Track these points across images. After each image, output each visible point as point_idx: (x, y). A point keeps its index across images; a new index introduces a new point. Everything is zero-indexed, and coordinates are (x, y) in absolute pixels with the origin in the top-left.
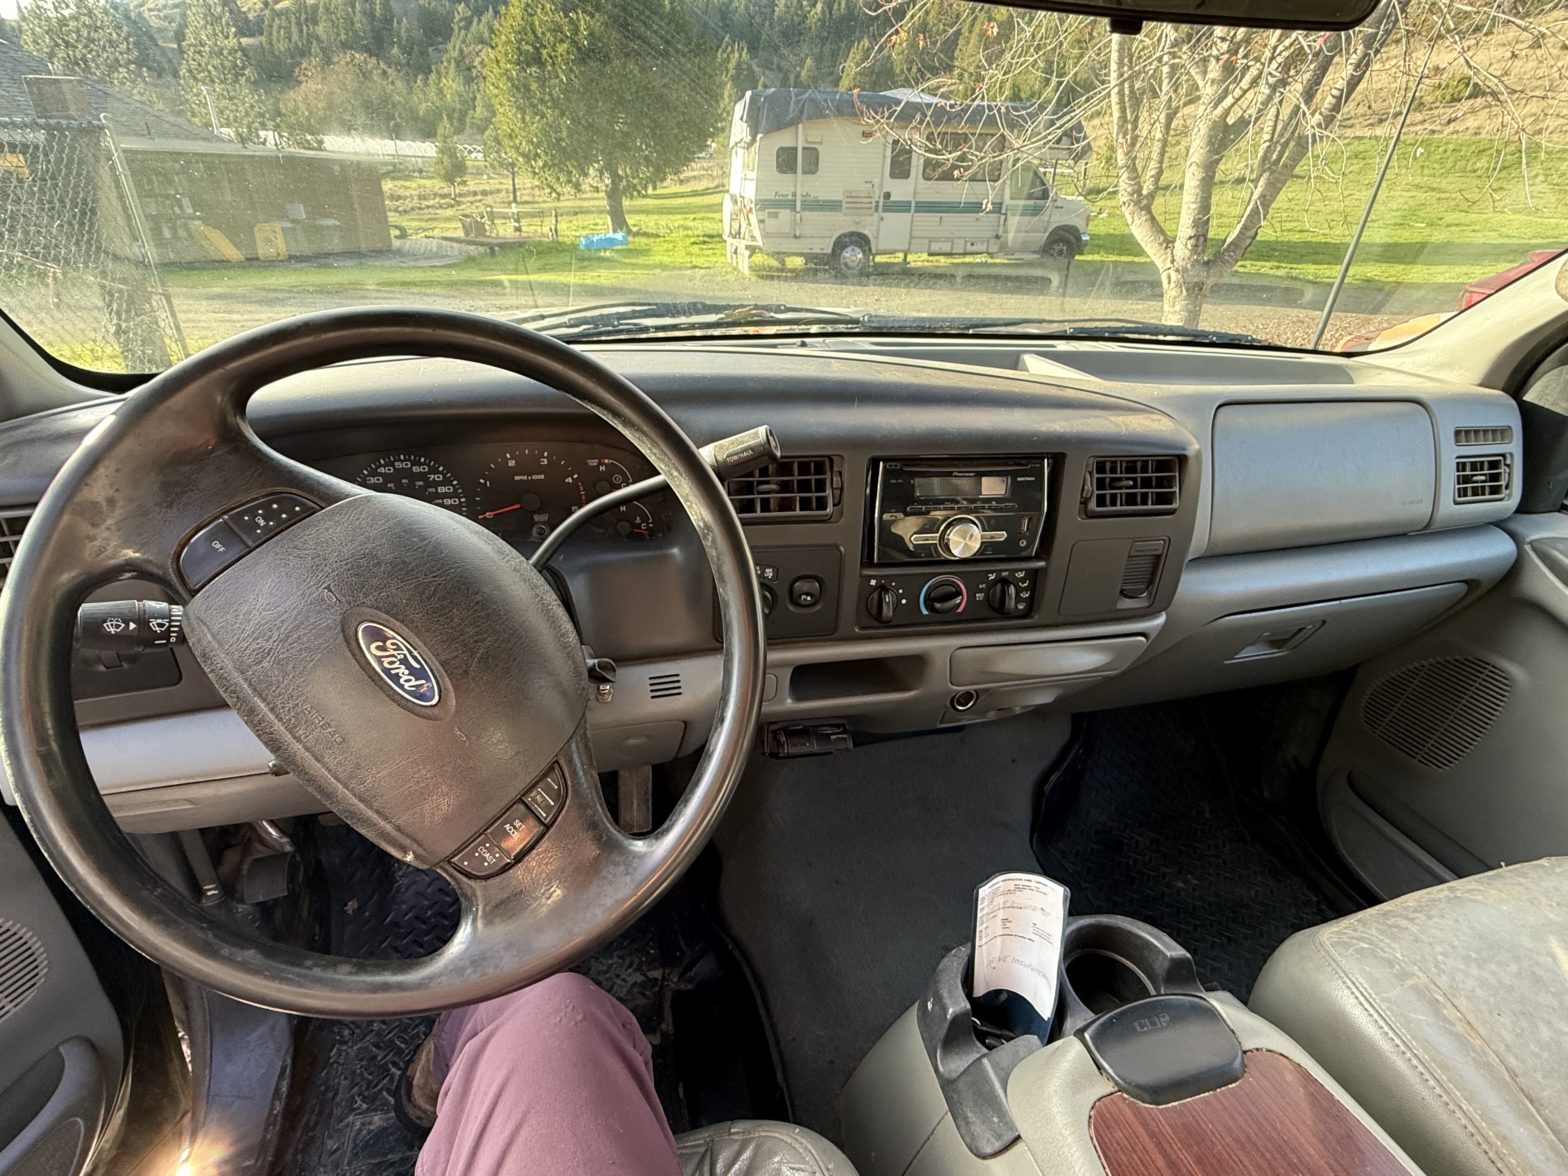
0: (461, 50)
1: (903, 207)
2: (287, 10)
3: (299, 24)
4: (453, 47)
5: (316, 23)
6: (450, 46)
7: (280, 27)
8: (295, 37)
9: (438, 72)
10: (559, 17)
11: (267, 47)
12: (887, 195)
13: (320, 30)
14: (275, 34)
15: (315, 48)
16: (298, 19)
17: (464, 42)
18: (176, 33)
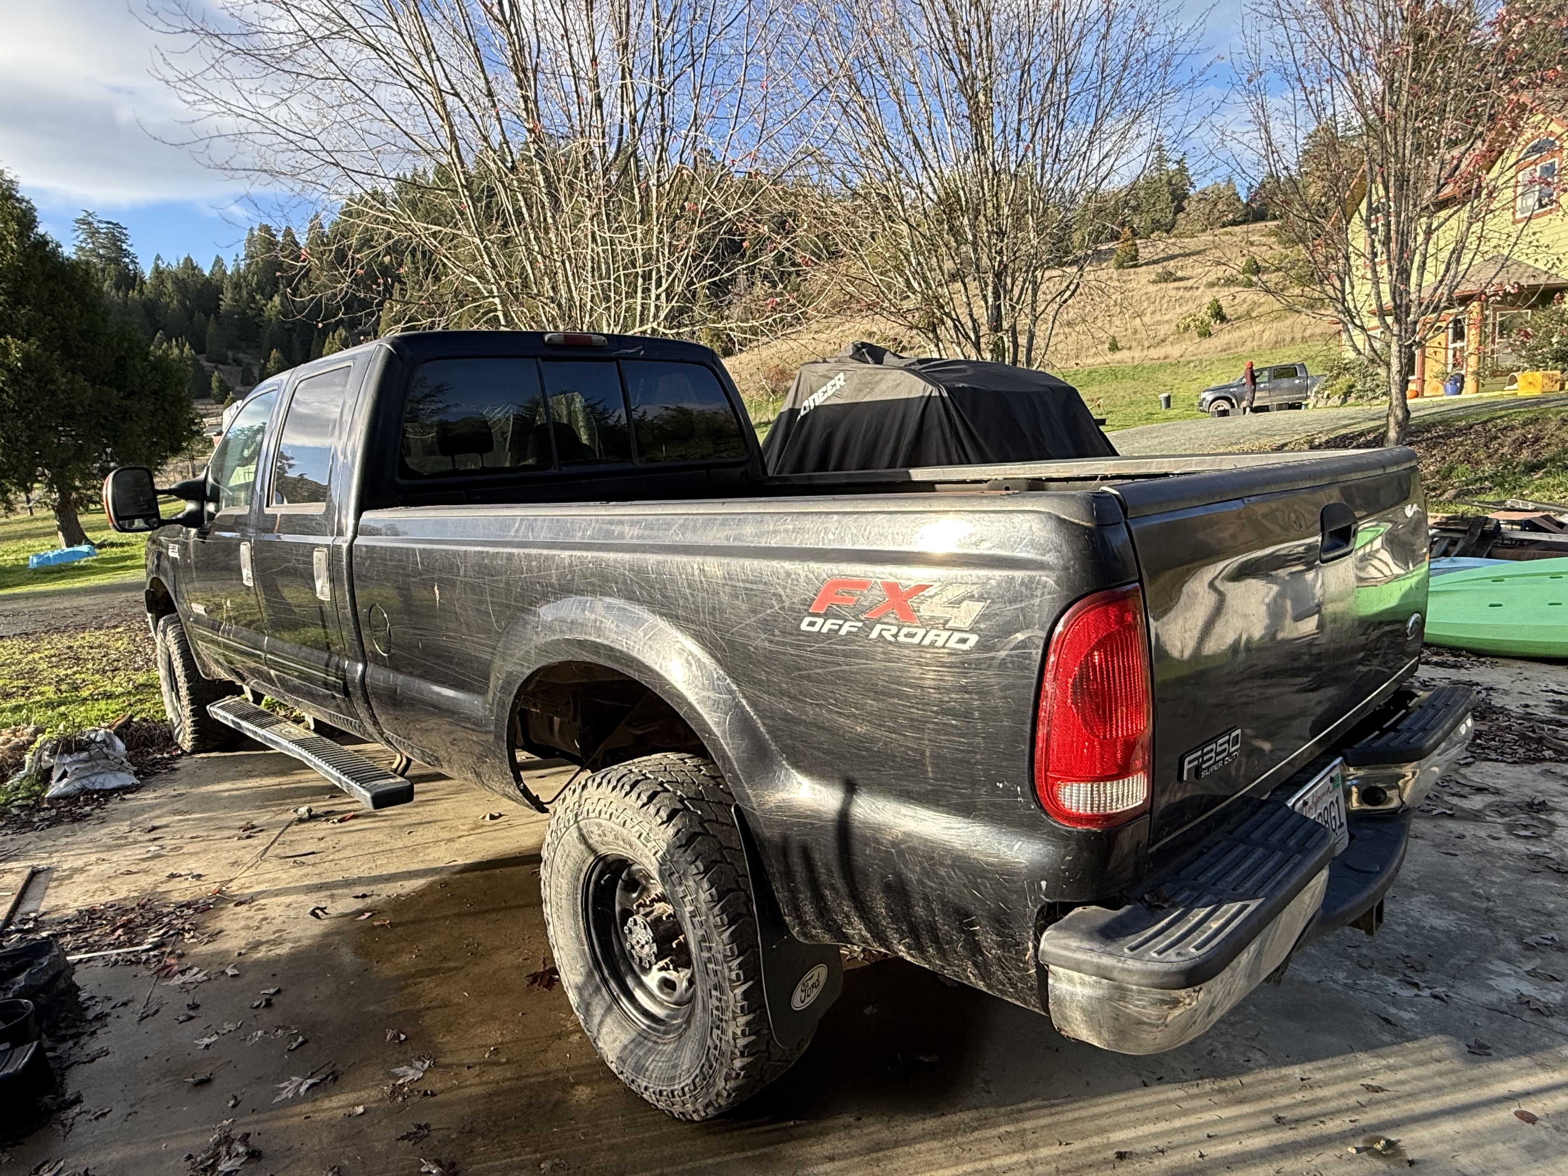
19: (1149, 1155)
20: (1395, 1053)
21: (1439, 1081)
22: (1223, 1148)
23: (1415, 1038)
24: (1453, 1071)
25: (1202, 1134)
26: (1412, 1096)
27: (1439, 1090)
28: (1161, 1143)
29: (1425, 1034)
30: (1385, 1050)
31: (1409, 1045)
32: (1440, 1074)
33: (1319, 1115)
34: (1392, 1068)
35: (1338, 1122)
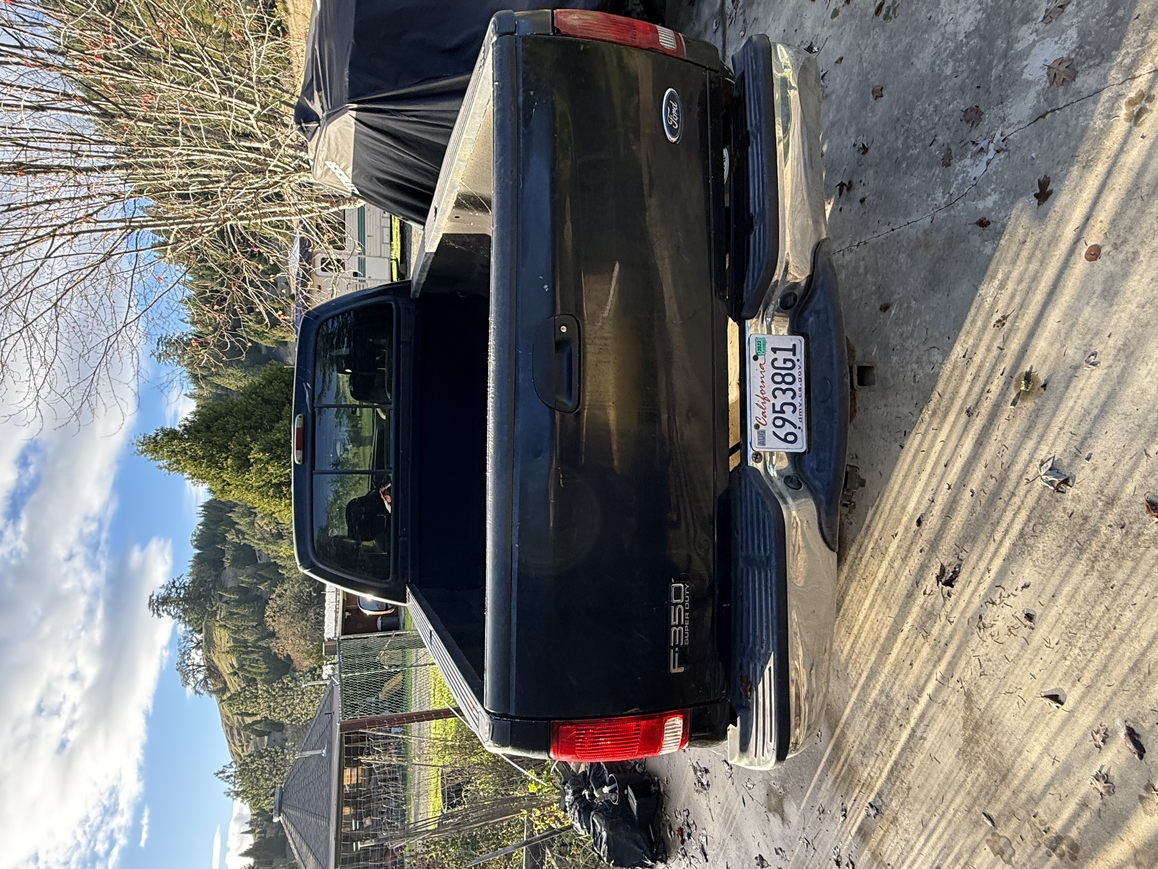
0: (259, 540)
1: (362, 264)
2: (237, 659)
3: (248, 653)
4: (258, 546)
5: (246, 641)
6: (257, 547)
7: (250, 666)
8: (255, 656)
9: (275, 558)
10: (253, 469)
11: (263, 677)
12: (355, 274)
13: (251, 639)
14: (254, 670)
15: (263, 644)
16: (244, 653)
17: (253, 537)
18: (258, 736)
19: (929, 509)
20: (999, 264)
21: (1033, 267)
22: (955, 470)
24: (1036, 245)
25: (941, 468)
26: (1022, 306)
27: (1035, 279)
28: (928, 496)
31: (1003, 242)
32: (1030, 258)
33: (983, 390)
34: (1001, 285)
35: (996, 382)
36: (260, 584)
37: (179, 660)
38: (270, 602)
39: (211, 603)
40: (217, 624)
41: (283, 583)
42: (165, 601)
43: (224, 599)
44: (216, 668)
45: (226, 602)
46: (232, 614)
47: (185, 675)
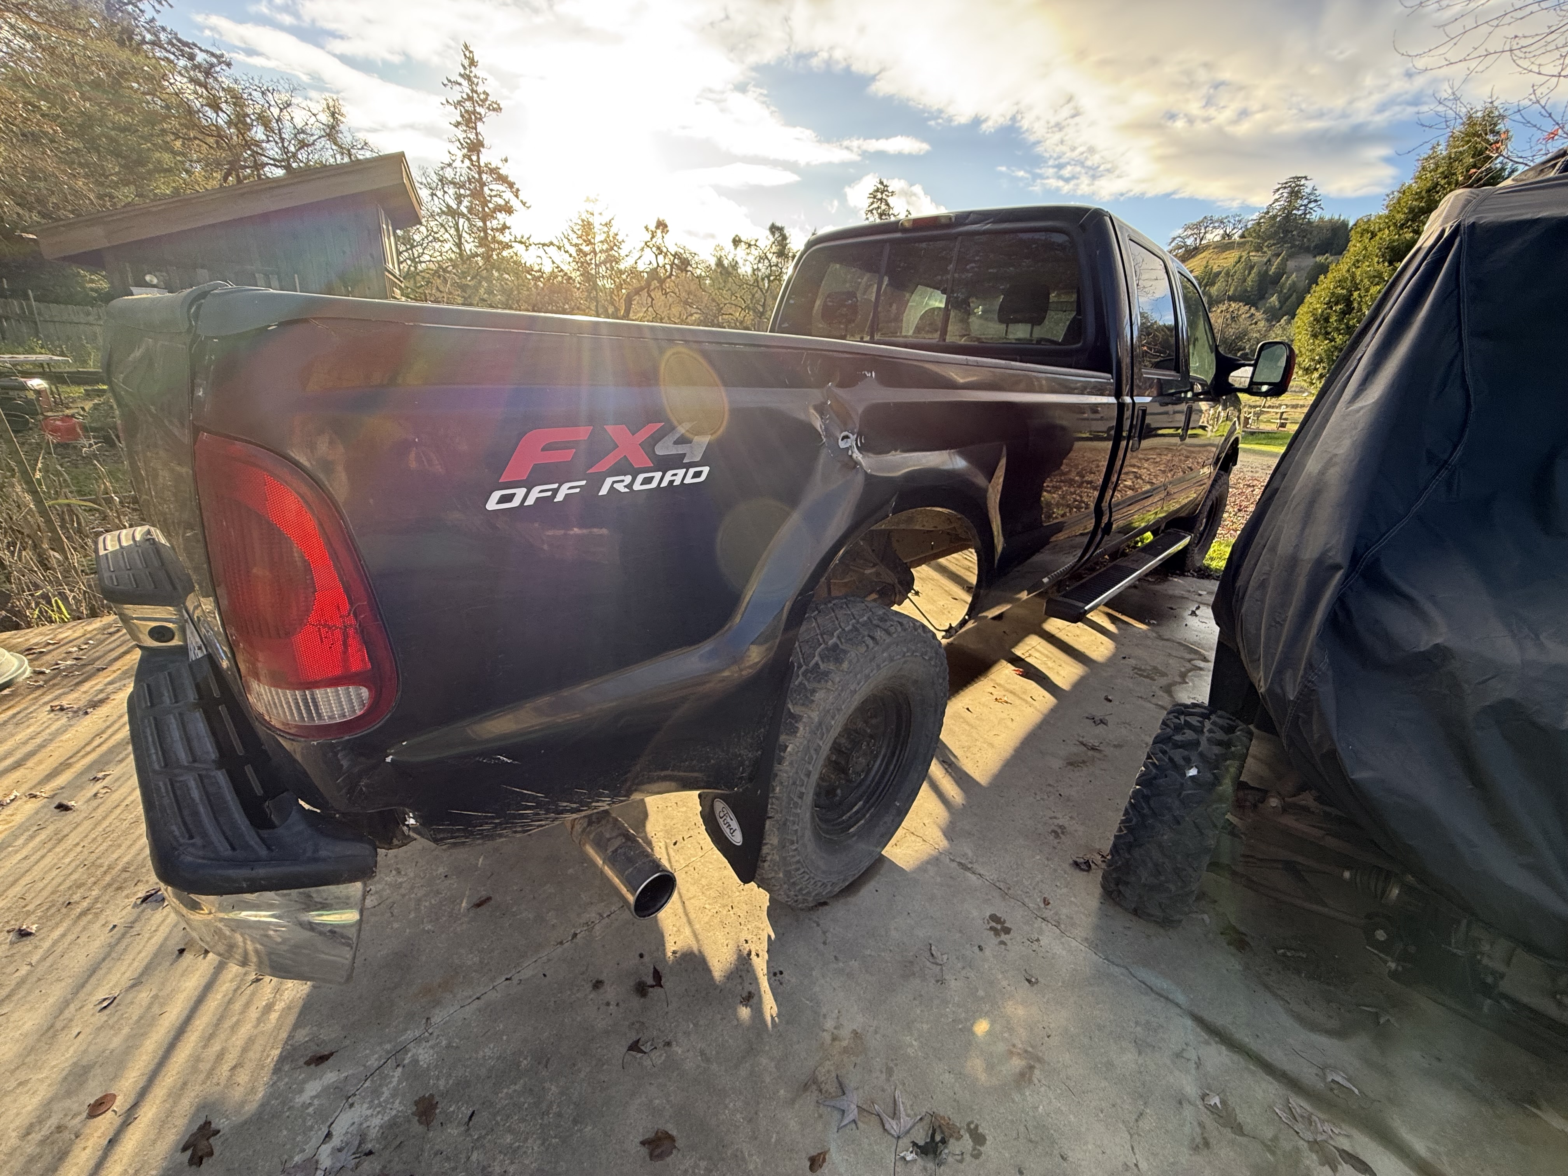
20: (279, 1027)
21: (216, 1047)
23: (277, 1070)
24: (210, 1073)
27: (208, 1039)
29: (274, 1092)
30: (291, 1019)
31: (276, 1053)
32: (220, 1056)
34: (269, 1008)
36: (1279, 297)
37: (1215, 218)
38: (1247, 307)
39: (1274, 244)
40: (1244, 254)
41: (1267, 320)
42: (1295, 194)
43: (1273, 259)
44: (1193, 256)
45: (1269, 260)
46: (1252, 268)
47: (1197, 226)
